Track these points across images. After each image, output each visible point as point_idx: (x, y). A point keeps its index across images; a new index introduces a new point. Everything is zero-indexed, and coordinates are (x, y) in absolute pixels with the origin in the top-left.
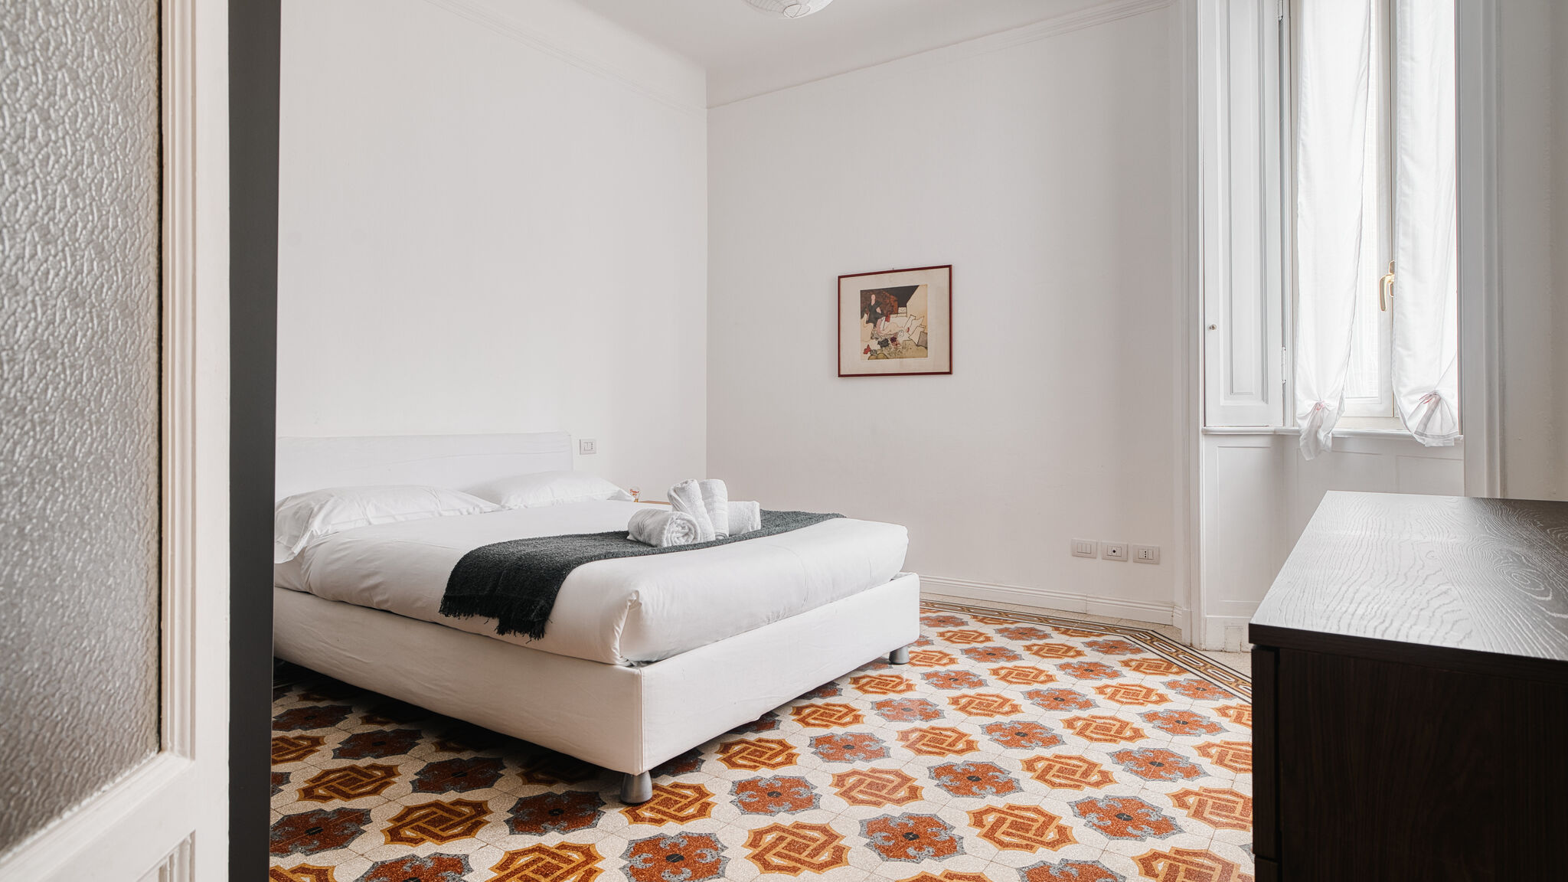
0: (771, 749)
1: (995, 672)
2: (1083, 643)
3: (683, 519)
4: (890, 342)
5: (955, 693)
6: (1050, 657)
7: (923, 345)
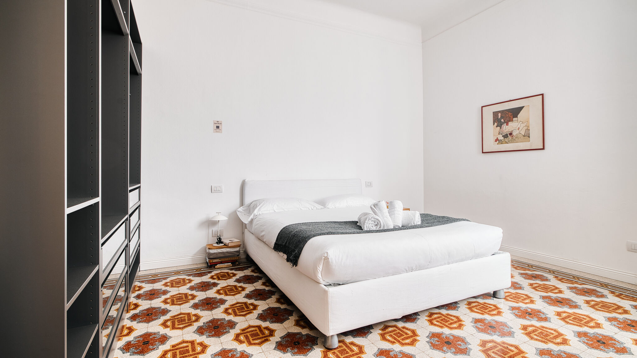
0: (406, 334)
1: (559, 314)
2: (631, 305)
3: (375, 218)
4: (509, 135)
5: (526, 322)
6: (603, 311)
7: (527, 136)
